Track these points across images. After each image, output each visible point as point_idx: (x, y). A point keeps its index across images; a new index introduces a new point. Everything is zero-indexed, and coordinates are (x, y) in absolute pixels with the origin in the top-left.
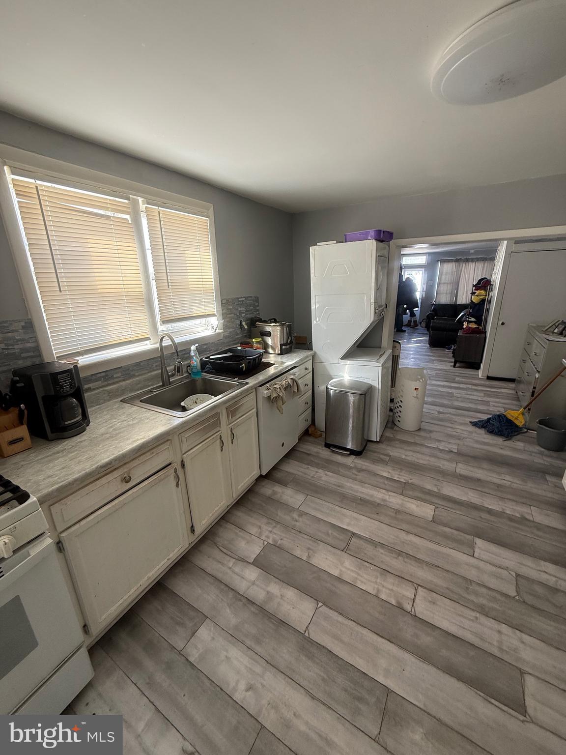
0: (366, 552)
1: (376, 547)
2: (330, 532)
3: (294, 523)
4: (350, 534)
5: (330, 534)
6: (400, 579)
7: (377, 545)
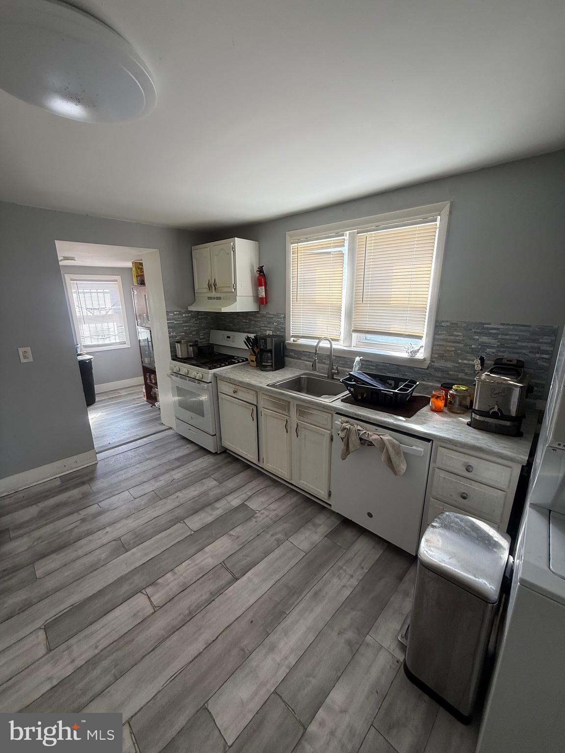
0: (211, 581)
1: (211, 593)
2: (249, 559)
3: (271, 533)
4: (237, 576)
5: (246, 558)
6: (170, 598)
7: (214, 595)
